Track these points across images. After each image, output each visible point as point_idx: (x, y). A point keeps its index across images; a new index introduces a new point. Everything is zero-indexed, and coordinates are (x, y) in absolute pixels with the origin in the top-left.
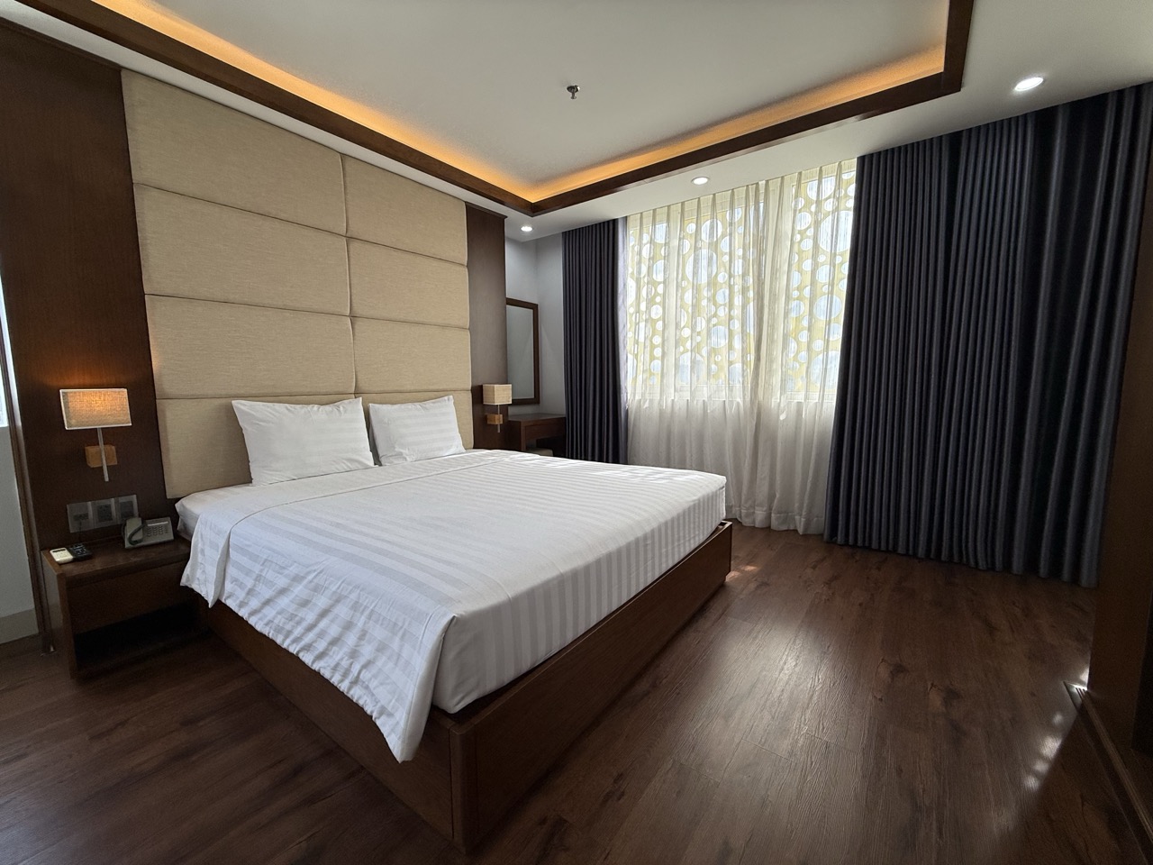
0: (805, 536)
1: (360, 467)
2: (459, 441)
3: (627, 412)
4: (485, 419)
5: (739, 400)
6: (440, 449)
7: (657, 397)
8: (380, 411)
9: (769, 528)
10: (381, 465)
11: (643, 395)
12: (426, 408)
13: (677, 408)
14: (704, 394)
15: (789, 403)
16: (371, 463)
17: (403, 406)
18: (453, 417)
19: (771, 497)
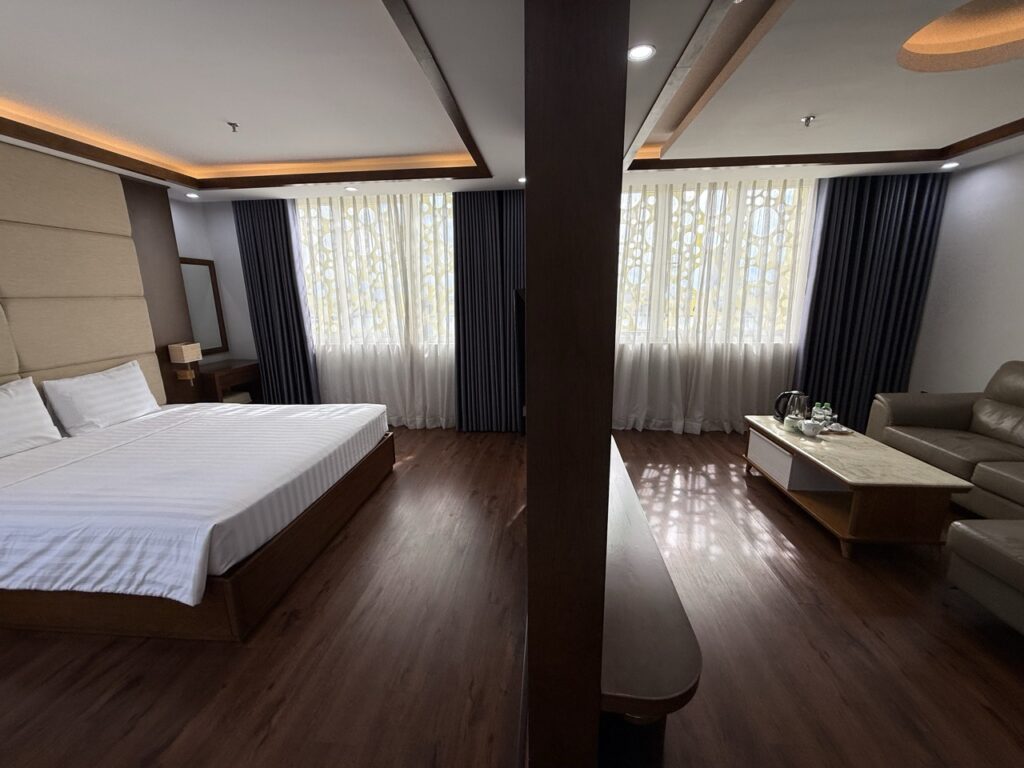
0: (447, 429)
1: (45, 442)
2: (153, 401)
3: (314, 356)
4: (176, 375)
5: (398, 344)
6: (135, 411)
7: (338, 344)
8: (58, 387)
9: (425, 428)
10: (69, 436)
11: (326, 342)
12: (111, 377)
13: (354, 351)
14: (373, 341)
15: (430, 346)
16: (57, 435)
17: (84, 378)
18: (143, 380)
19: (425, 408)
